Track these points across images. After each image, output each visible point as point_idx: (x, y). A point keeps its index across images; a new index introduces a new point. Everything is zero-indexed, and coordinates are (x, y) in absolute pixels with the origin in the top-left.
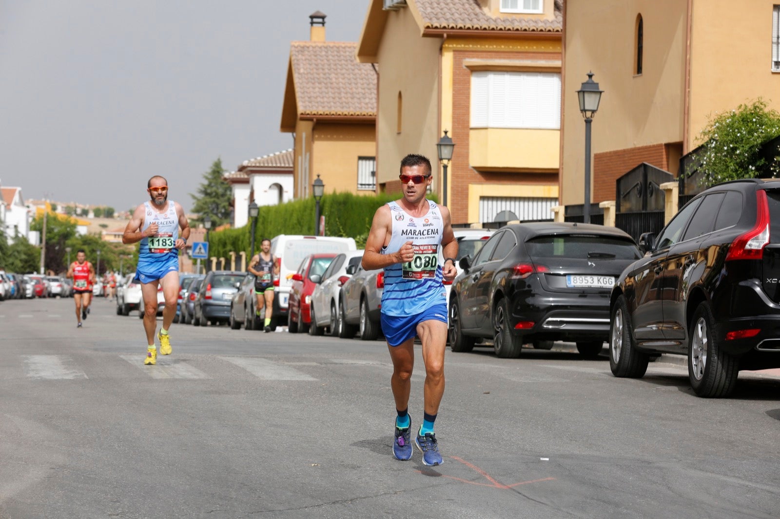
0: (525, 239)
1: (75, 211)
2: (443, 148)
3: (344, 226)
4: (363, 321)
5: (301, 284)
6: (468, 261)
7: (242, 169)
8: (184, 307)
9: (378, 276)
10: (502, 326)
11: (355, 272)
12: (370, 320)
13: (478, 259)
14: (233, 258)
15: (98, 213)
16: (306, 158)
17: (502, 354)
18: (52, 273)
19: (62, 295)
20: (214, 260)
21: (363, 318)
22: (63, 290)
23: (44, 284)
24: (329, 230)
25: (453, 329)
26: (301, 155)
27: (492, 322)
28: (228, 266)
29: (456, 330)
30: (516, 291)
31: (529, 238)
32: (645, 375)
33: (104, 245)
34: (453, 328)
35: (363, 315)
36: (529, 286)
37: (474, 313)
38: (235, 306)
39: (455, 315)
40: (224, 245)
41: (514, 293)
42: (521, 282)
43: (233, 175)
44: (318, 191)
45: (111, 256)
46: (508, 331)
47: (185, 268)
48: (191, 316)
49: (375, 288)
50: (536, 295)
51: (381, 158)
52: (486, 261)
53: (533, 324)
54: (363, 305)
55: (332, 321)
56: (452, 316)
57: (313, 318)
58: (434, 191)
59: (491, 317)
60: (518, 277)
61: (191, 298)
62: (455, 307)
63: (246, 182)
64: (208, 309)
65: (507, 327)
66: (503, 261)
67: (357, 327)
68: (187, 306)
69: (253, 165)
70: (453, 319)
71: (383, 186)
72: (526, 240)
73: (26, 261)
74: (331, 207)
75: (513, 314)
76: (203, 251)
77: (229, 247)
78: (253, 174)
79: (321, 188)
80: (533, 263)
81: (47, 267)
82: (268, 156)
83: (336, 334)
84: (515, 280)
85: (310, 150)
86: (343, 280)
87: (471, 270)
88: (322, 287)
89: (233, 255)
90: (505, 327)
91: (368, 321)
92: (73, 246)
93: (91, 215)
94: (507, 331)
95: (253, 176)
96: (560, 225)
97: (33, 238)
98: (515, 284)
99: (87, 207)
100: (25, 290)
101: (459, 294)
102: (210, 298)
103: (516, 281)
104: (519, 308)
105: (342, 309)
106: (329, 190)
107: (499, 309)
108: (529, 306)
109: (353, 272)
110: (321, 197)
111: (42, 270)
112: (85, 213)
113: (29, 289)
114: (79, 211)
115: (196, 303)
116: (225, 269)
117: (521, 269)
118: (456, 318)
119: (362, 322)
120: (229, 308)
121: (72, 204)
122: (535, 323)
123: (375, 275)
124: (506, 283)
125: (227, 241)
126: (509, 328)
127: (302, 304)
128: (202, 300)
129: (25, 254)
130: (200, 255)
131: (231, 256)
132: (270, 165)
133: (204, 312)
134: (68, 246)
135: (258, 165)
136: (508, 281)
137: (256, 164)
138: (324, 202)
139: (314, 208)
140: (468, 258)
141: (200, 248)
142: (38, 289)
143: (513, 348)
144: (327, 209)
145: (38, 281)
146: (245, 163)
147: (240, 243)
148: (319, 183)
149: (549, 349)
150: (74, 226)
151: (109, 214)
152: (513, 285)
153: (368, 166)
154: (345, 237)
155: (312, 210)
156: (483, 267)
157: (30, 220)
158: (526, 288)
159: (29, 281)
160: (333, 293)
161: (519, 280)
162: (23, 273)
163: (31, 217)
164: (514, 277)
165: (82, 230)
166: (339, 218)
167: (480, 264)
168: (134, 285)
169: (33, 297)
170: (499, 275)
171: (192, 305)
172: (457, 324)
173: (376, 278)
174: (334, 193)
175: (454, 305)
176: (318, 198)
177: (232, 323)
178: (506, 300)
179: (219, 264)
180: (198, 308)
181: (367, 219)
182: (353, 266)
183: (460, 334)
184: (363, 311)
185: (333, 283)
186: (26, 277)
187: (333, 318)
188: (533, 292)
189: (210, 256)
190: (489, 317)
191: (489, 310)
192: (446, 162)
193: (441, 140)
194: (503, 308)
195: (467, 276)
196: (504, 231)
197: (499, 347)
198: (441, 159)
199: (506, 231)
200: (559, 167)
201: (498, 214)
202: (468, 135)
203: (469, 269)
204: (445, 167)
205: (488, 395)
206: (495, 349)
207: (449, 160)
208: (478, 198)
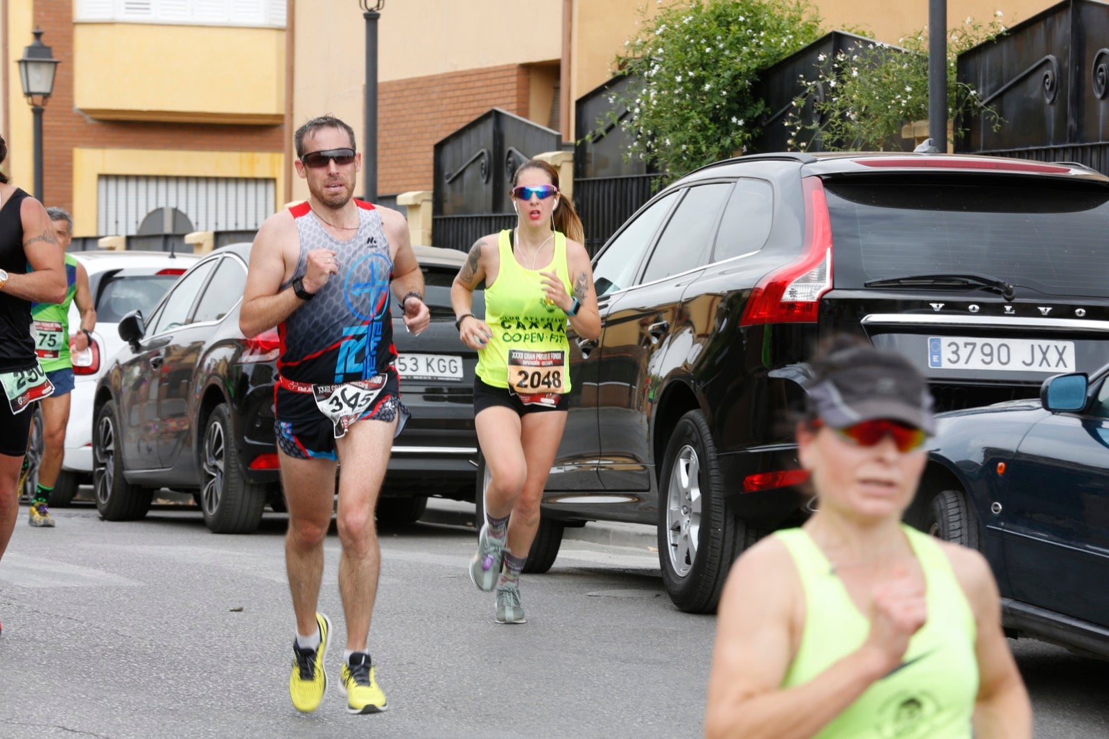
2: (31, 68)
6: (139, 323)
10: (221, 464)
17: (225, 526)
25: (103, 472)
27: (197, 455)
29: (112, 474)
30: (251, 389)
32: (557, 564)
34: (102, 468)
41: (249, 393)
42: (262, 369)
46: (235, 475)
59: (194, 443)
60: (255, 358)
65: (234, 466)
66: (221, 324)
75: (246, 439)
84: (249, 364)
90: (228, 466)
98: (250, 372)
101: (118, 394)
103: (251, 368)
104: (258, 424)
107: (213, 426)
117: (262, 342)
124: (228, 373)
126: (238, 467)
140: (138, 317)
143: (245, 512)
152: (244, 376)
156: (172, 337)
161: (258, 365)
167: (167, 330)
172: (113, 460)
175: (105, 418)
178: (225, 408)
183: (119, 483)
190: (190, 446)
191: (189, 431)
192: (38, 100)
193: (31, 51)
194: (223, 424)
195: (136, 355)
196: (220, 260)
197: (215, 509)
198: (29, 94)
199: (224, 258)
200: (282, 112)
201: (149, 215)
202: (69, 39)
203: (141, 342)
204: (38, 113)
205: (242, 613)
206: (205, 513)
207: (46, 96)
208: (95, 178)
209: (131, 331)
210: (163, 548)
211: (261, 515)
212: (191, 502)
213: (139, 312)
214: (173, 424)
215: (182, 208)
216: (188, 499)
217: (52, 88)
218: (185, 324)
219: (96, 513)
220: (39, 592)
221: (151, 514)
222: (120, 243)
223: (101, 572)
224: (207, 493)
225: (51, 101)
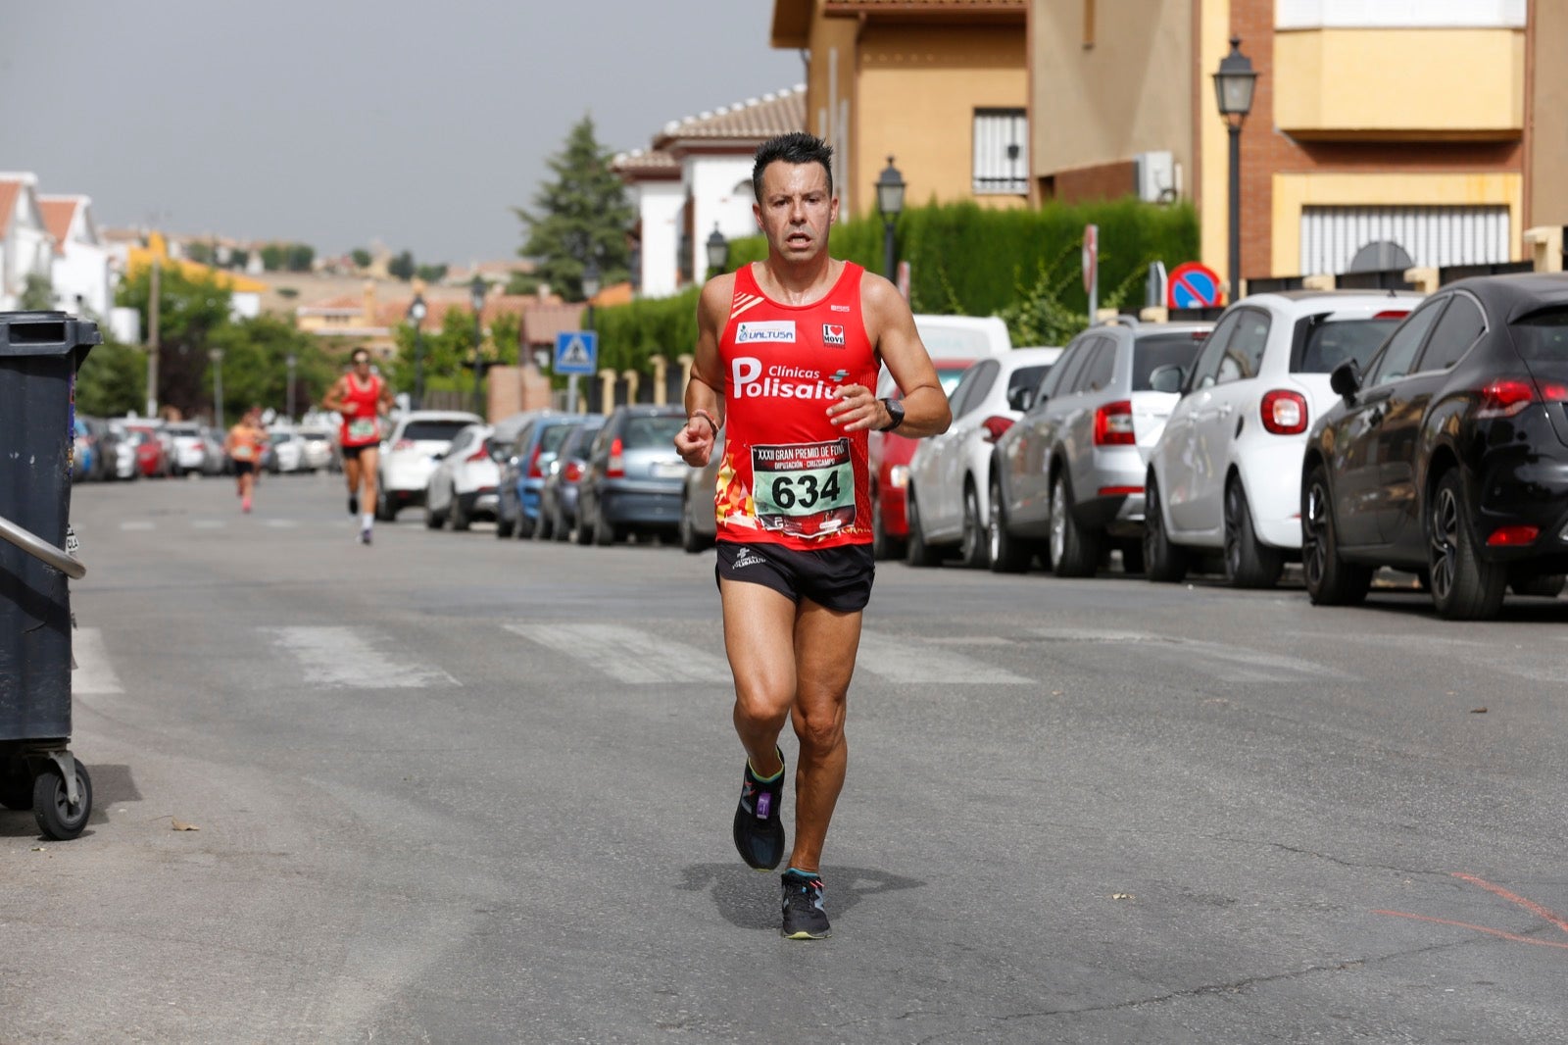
0: (1508, 316)
1: (215, 256)
2: (1228, 84)
3: (959, 286)
4: (1059, 529)
5: (878, 438)
6: (1355, 374)
7: (662, 144)
8: (548, 498)
9: (1097, 414)
10: (1453, 539)
11: (1031, 406)
12: (1078, 525)
13: (1379, 367)
14: (660, 372)
15: (273, 260)
16: (839, 113)
17: (1455, 611)
18: (174, 414)
19: (204, 471)
20: (609, 377)
21: (1058, 522)
22: (207, 458)
23: (159, 444)
24: (921, 298)
25: (1314, 549)
26: (826, 105)
27: (1425, 529)
28: (646, 393)
29: (1324, 550)
30: (1489, 448)
31: (1519, 315)
33: (305, 341)
34: (1313, 544)
35: (1060, 514)
36: (1522, 436)
37: (1370, 505)
38: (694, 494)
39: (1319, 512)
40: (636, 338)
41: (1485, 454)
42: (1503, 426)
43: (637, 159)
44: (890, 200)
45: (321, 370)
46: (1468, 552)
47: (531, 398)
48: (570, 521)
49: (1089, 444)
50: (1541, 459)
51: (1040, 112)
52: (1403, 375)
53: (1535, 531)
54: (1059, 490)
55: (968, 528)
56: (1312, 516)
57: (916, 522)
58: (1184, 193)
59: (1420, 514)
60: (1494, 413)
61: (568, 474)
62: (1318, 490)
63: (672, 176)
64: (616, 501)
65: (1468, 541)
66: (1452, 373)
67: (1043, 545)
68: (557, 494)
69: (692, 133)
70: (1313, 524)
71: (1047, 183)
72: (1513, 317)
73: (111, 386)
74: (925, 237)
75: (1483, 509)
76: (583, 354)
77: (648, 344)
78: (691, 157)
79: (898, 191)
80: (1533, 378)
81: (164, 400)
82: (730, 109)
83: (981, 563)
84: (1485, 420)
85: (849, 93)
86: (996, 428)
87: (1361, 395)
88: (938, 443)
89: (659, 364)
90: (1460, 541)
91: (1073, 530)
92: (226, 345)
93: (256, 265)
94: (1466, 553)
95: (692, 163)
96: (1554, 277)
97: (123, 325)
98: (1487, 430)
99: (243, 245)
100: (114, 457)
101: (1331, 458)
102: (619, 474)
103: (1489, 425)
104: (1497, 492)
105: (998, 497)
106: (917, 196)
107: (1443, 494)
108: (1523, 485)
109: (1026, 404)
110: (897, 214)
111: (152, 406)
112: (240, 259)
113: (126, 456)
114: (224, 255)
115: (584, 489)
116: (639, 399)
117: (1502, 393)
118: (1323, 519)
119: (1055, 533)
120: (678, 501)
121: (206, 238)
122: (1542, 528)
123: (1086, 413)
124: (1460, 430)
125: (645, 330)
126: (1472, 543)
127: (883, 488)
128: (600, 481)
129: (113, 367)
130: (575, 364)
131: (654, 367)
132: (735, 132)
133: (606, 511)
134: (217, 345)
135: (703, 133)
136: (1468, 424)
137: (698, 129)
138: (906, 226)
139: (879, 243)
140: (1353, 366)
141: (576, 349)
142: (146, 456)
143: (1482, 593)
144: (913, 242)
145: (147, 437)
146: (672, 128)
147: (678, 333)
148: (891, 179)
149: (1554, 594)
150: (225, 294)
151: (301, 260)
152: (1480, 435)
153: (997, 134)
154: (961, 314)
155: (871, 246)
156: (1393, 390)
157: (115, 279)
158: (1516, 442)
159: (123, 437)
160: (969, 459)
161: (1496, 421)
162: (108, 416)
163: (114, 271)
164: (1484, 413)
165: (246, 305)
166: (946, 267)
167: (1386, 381)
168: (407, 443)
169: (133, 478)
170: (1439, 410)
171: (571, 492)
172: (1325, 534)
173: (1091, 418)
174: (933, 204)
175: (1316, 486)
176: (890, 218)
177: (687, 537)
178: (1463, 472)
179: (621, 387)
180: (589, 501)
181: (1017, 269)
182: (1025, 390)
183: (1333, 561)
184: (1059, 504)
185: (968, 435)
186: (116, 426)
187: (969, 523)
188: (1532, 451)
189: (599, 367)
190: (1415, 517)
191: (1415, 501)
192: (1235, 119)
193: (1224, 63)
194: (1455, 492)
195: (1351, 412)
196: (1449, 298)
197: (1447, 590)
198: (1224, 112)
199: (1454, 296)
200: (1518, 124)
201: (1360, 251)
202: (1269, 49)
203: (1356, 395)
204: (1234, 134)
205: (1485, 715)
206: (1434, 597)
207: (1244, 114)
208: (1298, 210)
209: (1344, 383)
210: (1387, 637)
211: (1502, 599)
212: (1416, 584)
213: (1354, 361)
214: (1396, 492)
215: (1400, 242)
216: (1412, 581)
217: (1251, 103)
218: (1409, 373)
219: (1306, 594)
220: (1245, 687)
221: (1371, 596)
222: (1329, 284)
223: (1316, 666)
224: (1437, 574)
225: (1250, 119)
